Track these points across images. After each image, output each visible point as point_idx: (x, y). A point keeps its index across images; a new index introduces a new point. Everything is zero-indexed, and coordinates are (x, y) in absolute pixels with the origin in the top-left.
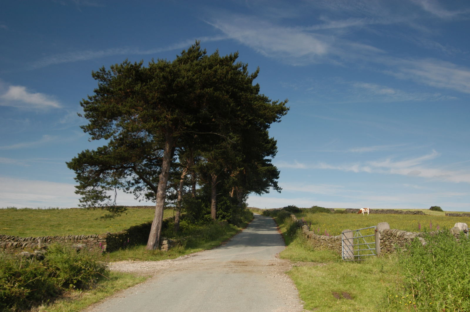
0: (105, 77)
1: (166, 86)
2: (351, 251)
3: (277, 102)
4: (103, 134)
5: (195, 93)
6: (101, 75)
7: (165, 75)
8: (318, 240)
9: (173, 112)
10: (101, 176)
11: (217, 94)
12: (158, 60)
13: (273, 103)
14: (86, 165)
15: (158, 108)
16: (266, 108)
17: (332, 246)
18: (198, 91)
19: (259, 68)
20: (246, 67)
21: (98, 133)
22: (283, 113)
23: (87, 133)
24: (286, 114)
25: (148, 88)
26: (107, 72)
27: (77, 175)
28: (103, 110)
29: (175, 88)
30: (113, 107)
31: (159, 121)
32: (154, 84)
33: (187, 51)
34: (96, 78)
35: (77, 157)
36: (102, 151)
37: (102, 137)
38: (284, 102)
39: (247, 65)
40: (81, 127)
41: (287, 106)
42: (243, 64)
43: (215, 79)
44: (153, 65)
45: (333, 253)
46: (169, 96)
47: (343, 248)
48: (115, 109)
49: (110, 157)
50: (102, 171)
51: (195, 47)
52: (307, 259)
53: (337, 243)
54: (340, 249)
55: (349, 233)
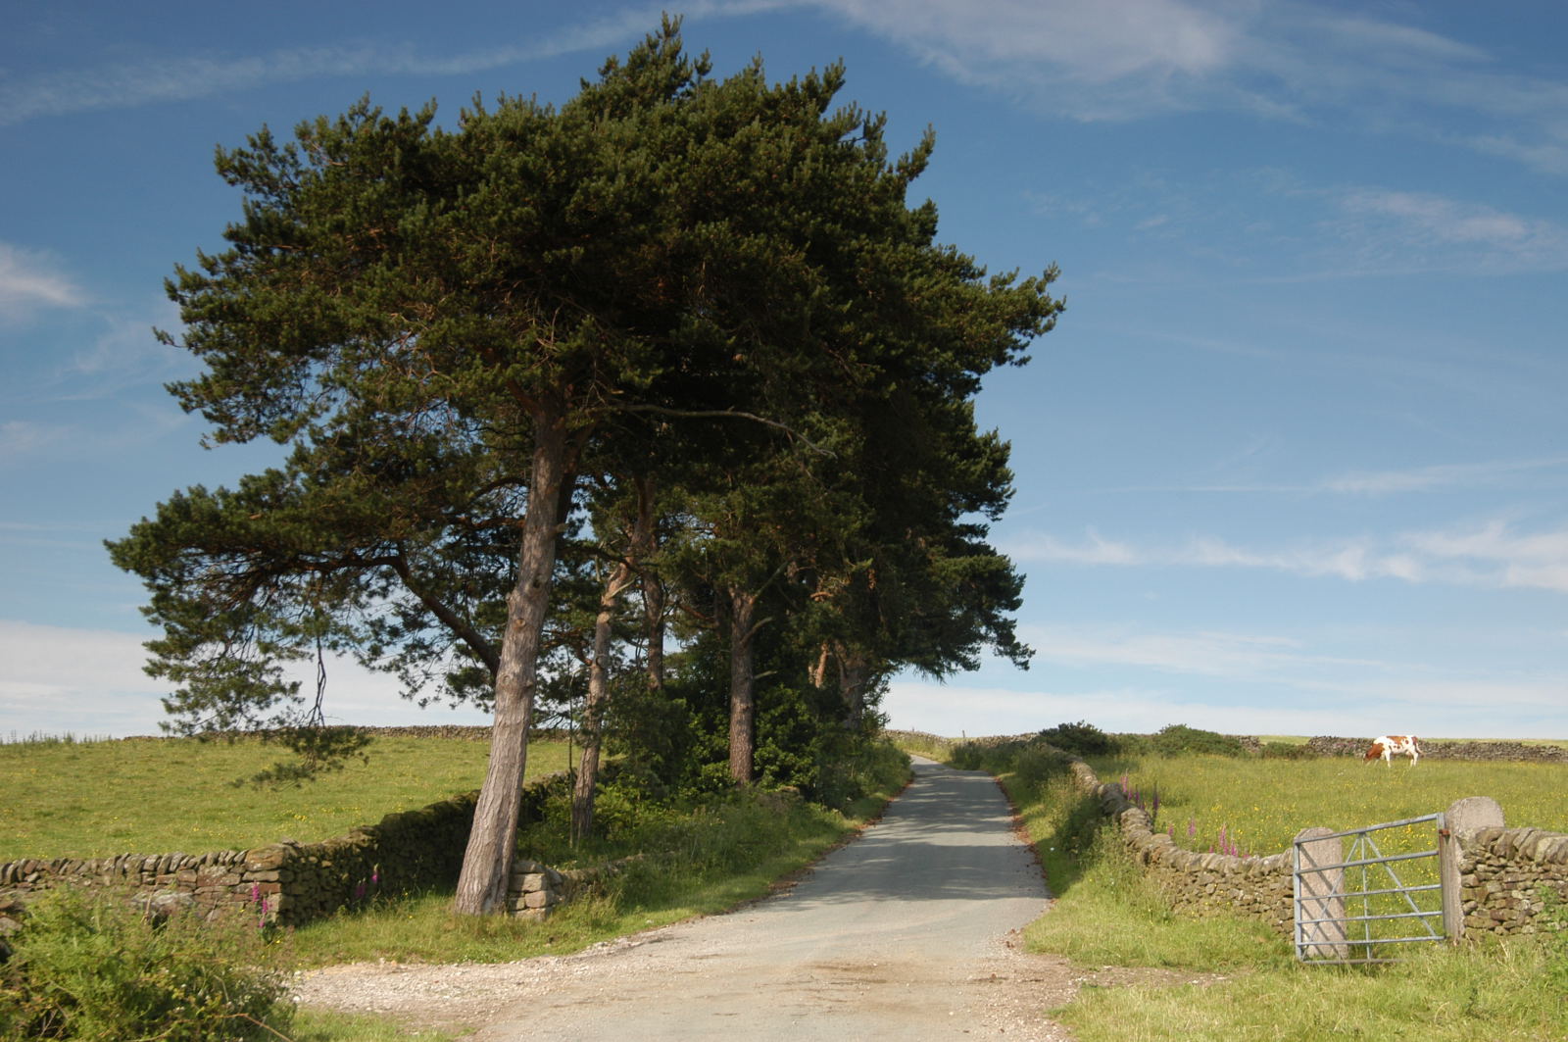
0: (274, 171)
1: (534, 212)
2: (1335, 922)
3: (1013, 277)
4: (263, 420)
5: (660, 243)
6: (256, 164)
7: (530, 166)
8: (1191, 874)
9: (566, 325)
10: (258, 598)
11: (751, 244)
12: (502, 101)
13: (993, 282)
14: (193, 550)
15: (502, 306)
16: (963, 306)
17: (1249, 897)
18: (672, 236)
19: (932, 134)
20: (877, 128)
21: (241, 416)
22: (1036, 327)
23: (198, 413)
24: (1049, 328)
25: (457, 221)
26: (281, 152)
27: (153, 594)
28: (264, 314)
29: (576, 221)
30: (309, 303)
31: (506, 365)
32: (484, 202)
33: (623, 62)
34: (232, 176)
35: (153, 518)
36: (260, 492)
37: (262, 432)
38: (1040, 278)
39: (882, 121)
40: (168, 389)
41: (1053, 293)
42: (864, 116)
43: (746, 182)
44: (480, 120)
45: (1256, 930)
46: (547, 256)
47: (1297, 906)
48: (317, 310)
49: (295, 519)
50: (260, 577)
51: (661, 41)
52: (1143, 956)
53: (1272, 886)
54: (1288, 912)
55: (1324, 842)
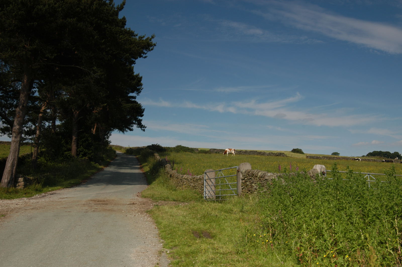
1: (24, 13)
2: (213, 191)
3: (144, 37)
5: (56, 23)
8: (181, 180)
9: (32, 42)
11: (80, 25)
13: (139, 37)
15: (15, 36)
16: (131, 43)
17: (194, 185)
18: (60, 21)
22: (149, 49)
24: (152, 49)
25: (4, 14)
29: (35, 16)
31: (17, 51)
32: (11, 9)
38: (150, 37)
41: (154, 41)
45: (195, 193)
46: (28, 24)
47: (205, 187)
52: (169, 198)
53: (199, 183)
54: (203, 189)
55: (211, 172)
